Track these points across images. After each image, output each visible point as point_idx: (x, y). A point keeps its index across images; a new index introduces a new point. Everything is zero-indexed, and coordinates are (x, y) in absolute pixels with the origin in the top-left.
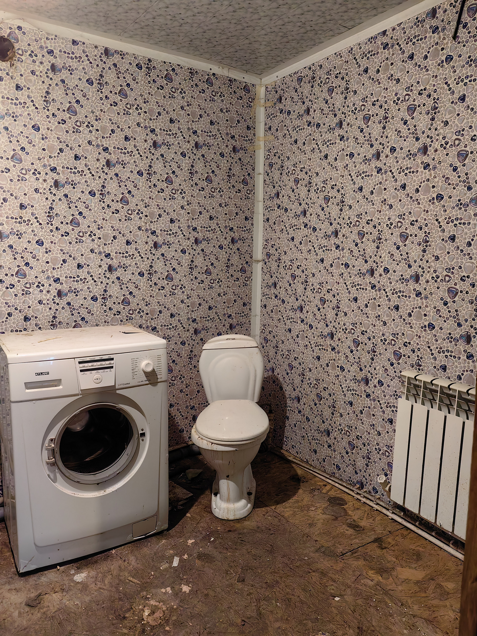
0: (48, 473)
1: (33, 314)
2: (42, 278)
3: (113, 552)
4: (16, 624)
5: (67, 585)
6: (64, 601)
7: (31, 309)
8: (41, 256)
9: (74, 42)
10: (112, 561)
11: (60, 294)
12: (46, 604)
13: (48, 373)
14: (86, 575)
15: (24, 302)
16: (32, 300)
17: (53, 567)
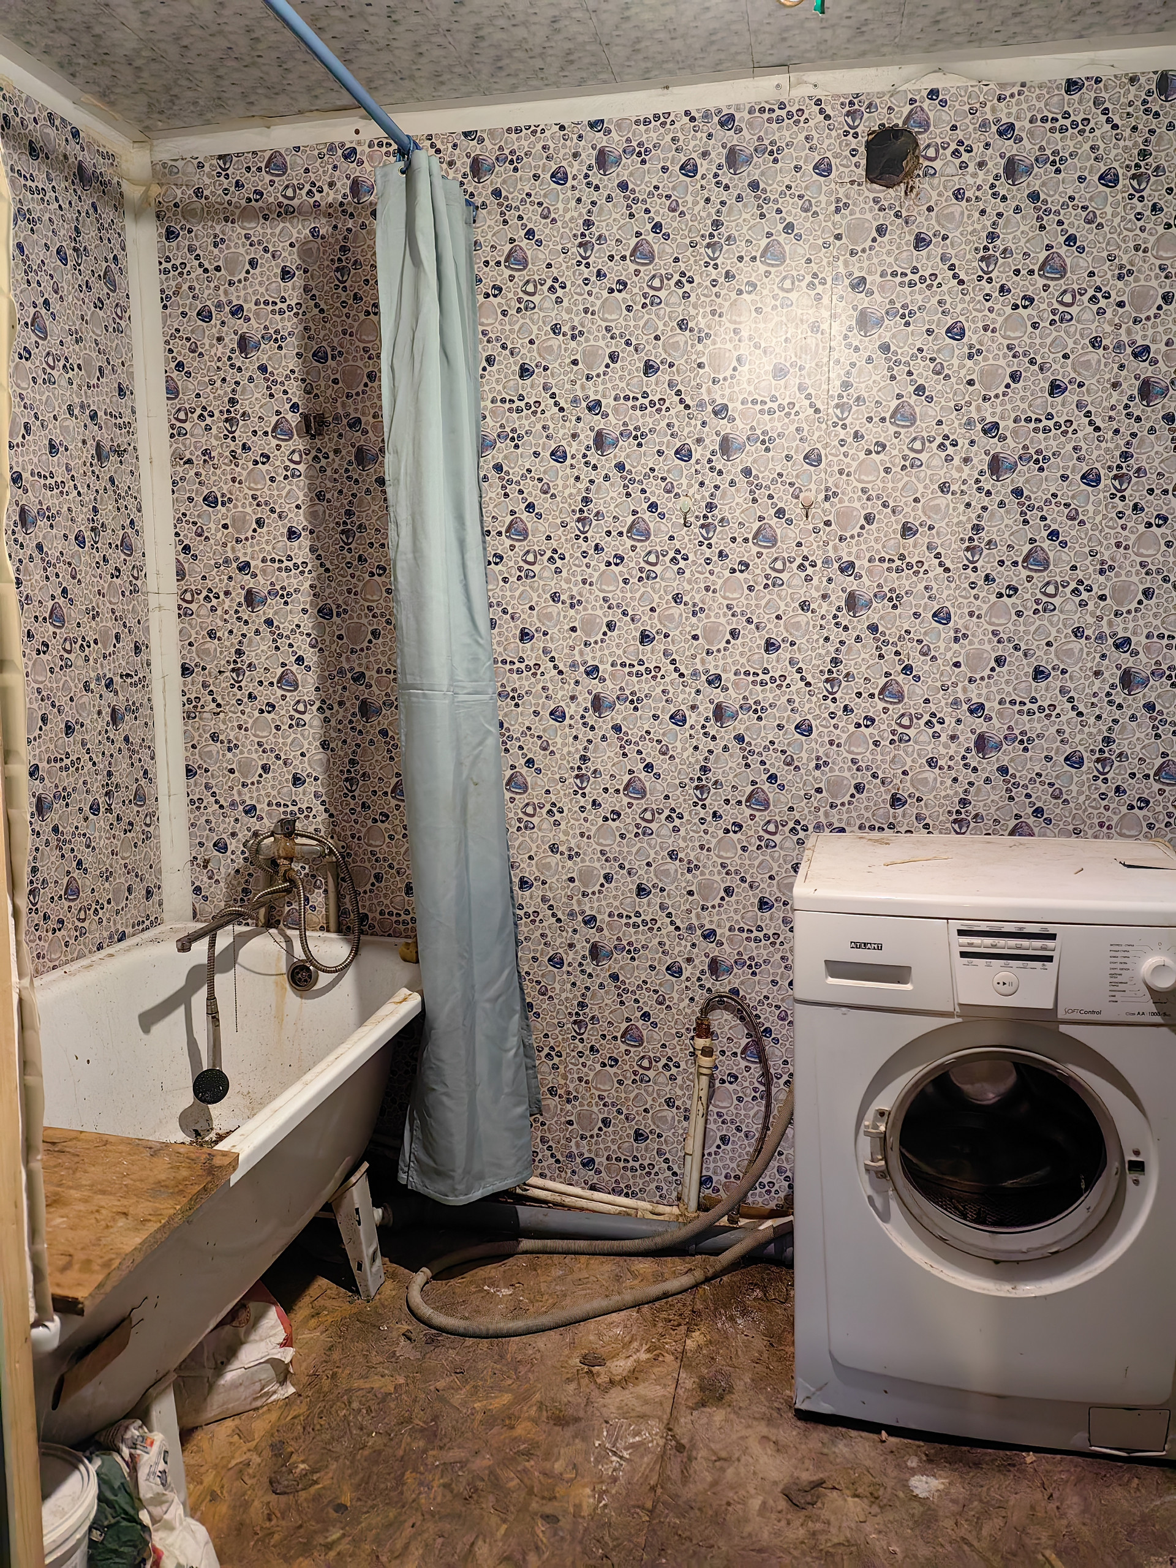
0: (870, 1192)
1: (912, 790)
2: (941, 704)
3: (1029, 1460)
4: (748, 1529)
5: (889, 1490)
6: (868, 1527)
7: (908, 778)
8: (942, 650)
9: (1072, 86)
10: (1016, 1480)
11: (982, 744)
12: (825, 1514)
13: (879, 947)
14: (941, 1487)
15: (892, 761)
16: (912, 756)
17: (874, 1428)
